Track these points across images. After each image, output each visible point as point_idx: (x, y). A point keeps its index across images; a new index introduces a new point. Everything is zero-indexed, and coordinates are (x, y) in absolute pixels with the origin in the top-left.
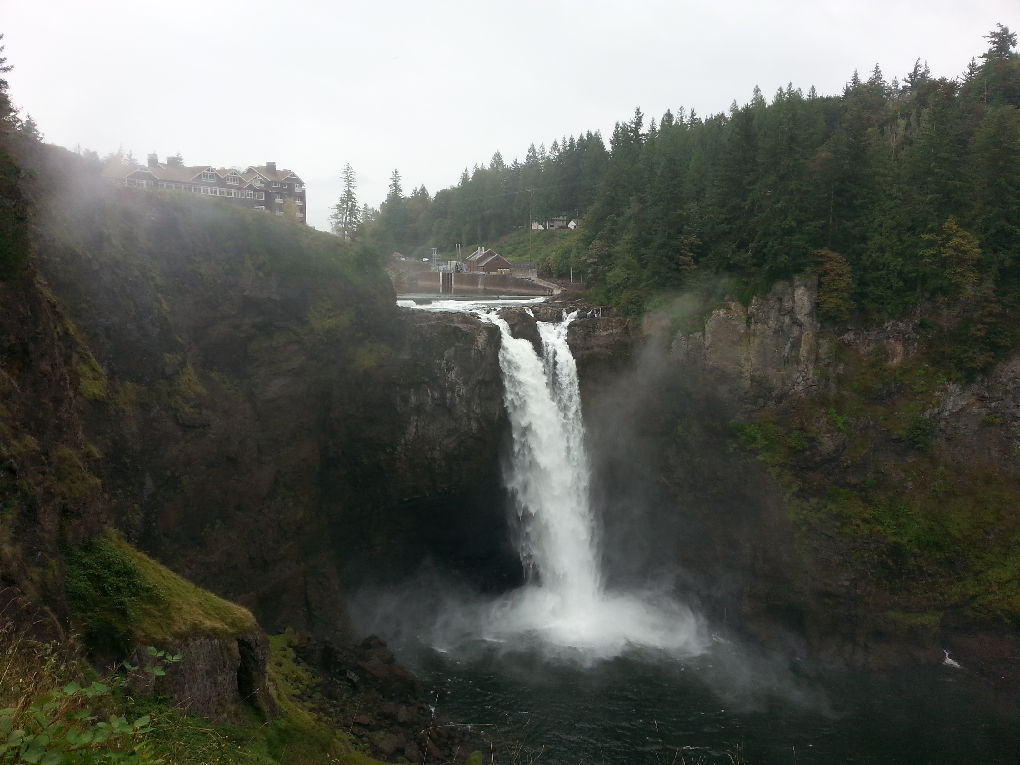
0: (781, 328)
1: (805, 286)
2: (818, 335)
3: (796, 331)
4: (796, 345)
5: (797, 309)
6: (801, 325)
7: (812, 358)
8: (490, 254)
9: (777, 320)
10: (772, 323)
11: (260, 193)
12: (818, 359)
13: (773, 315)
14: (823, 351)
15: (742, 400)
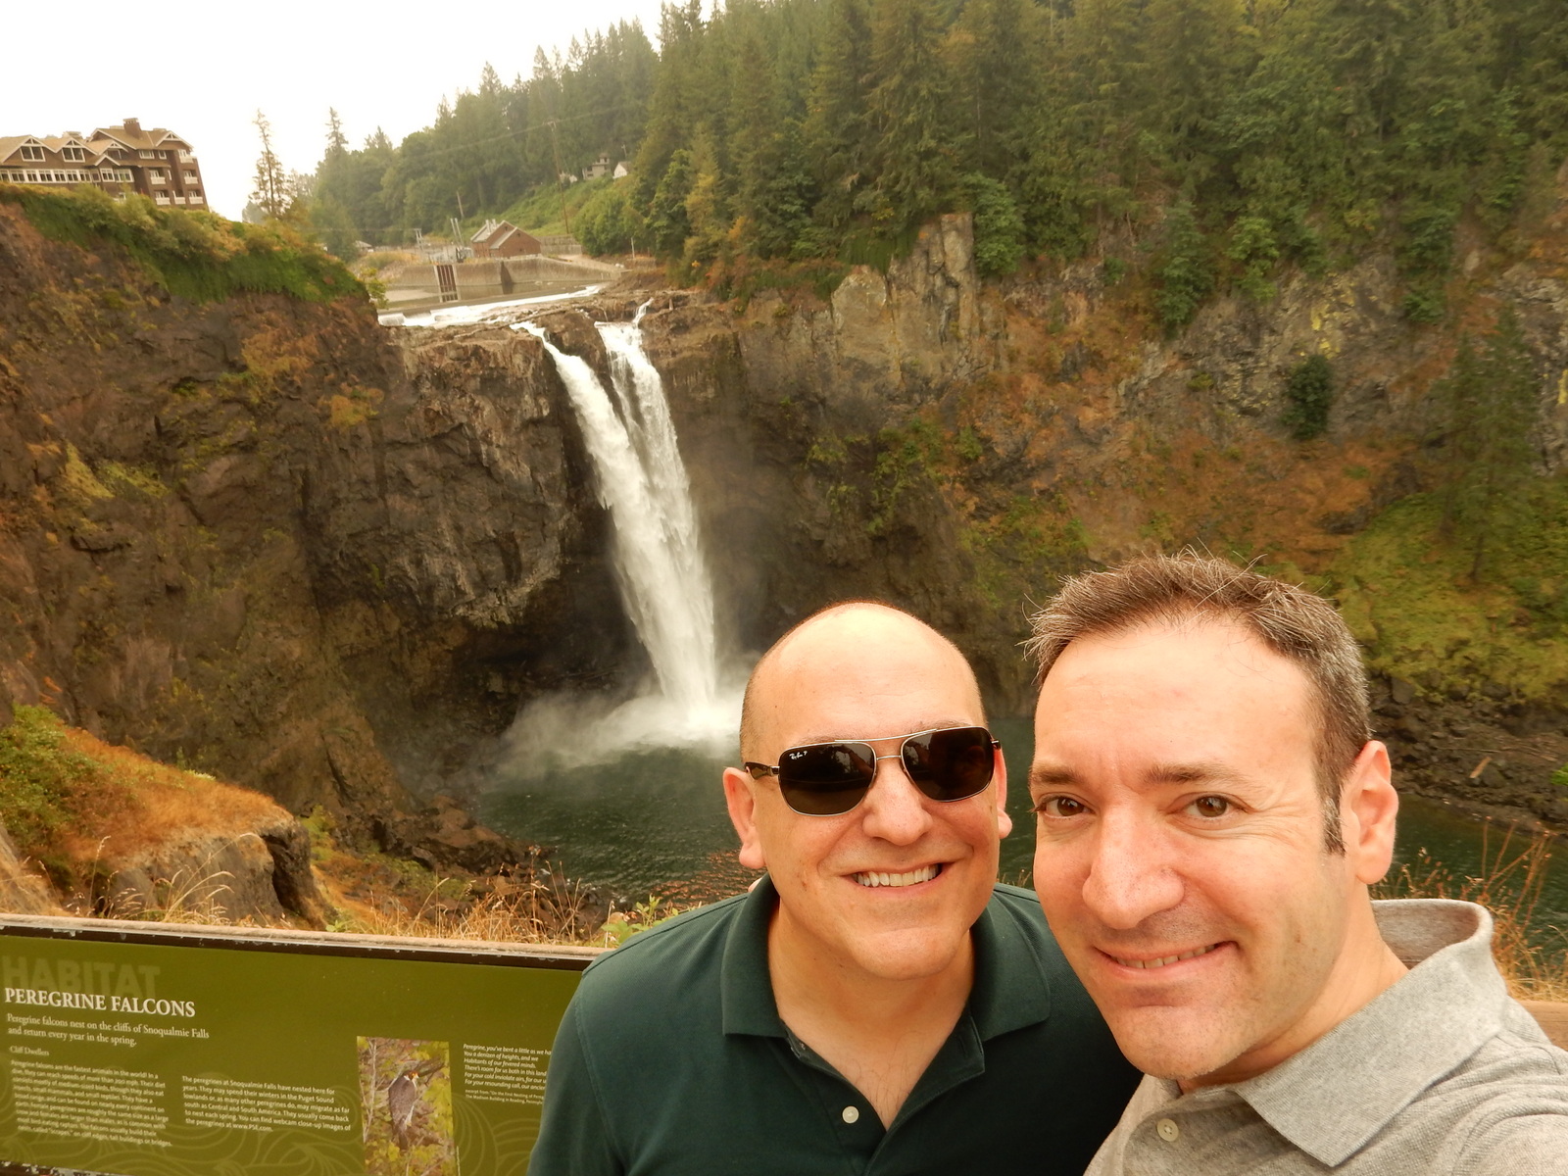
0: (932, 293)
1: (957, 230)
2: (980, 296)
3: (951, 295)
4: (953, 314)
5: (949, 264)
6: (957, 286)
7: (976, 328)
8: (506, 228)
9: (926, 281)
10: (920, 288)
11: (124, 172)
12: (983, 331)
13: (919, 276)
14: (988, 318)
15: (892, 399)
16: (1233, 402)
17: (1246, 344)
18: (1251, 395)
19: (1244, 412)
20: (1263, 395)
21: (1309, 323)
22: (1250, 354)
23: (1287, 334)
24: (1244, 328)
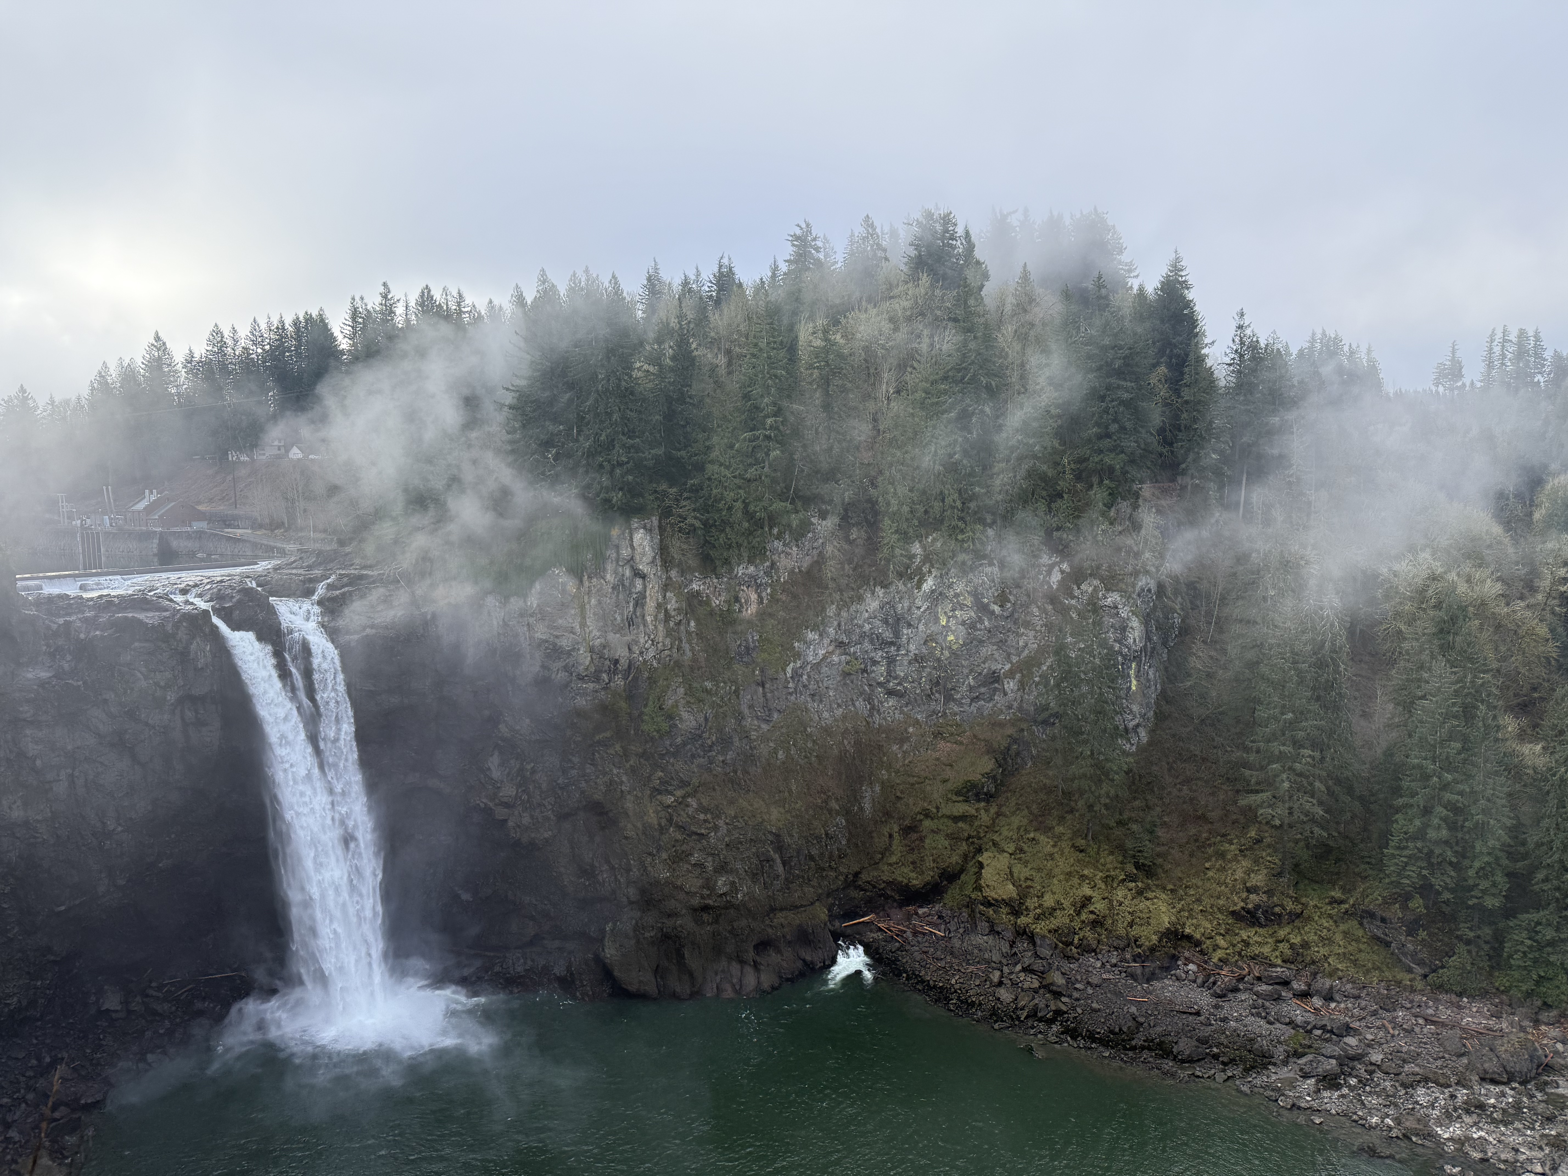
0: (621, 583)
1: (645, 528)
2: (666, 587)
3: (638, 584)
4: (640, 601)
5: (637, 557)
6: (643, 577)
7: (662, 616)
9: (616, 572)
10: (609, 577)
12: (668, 617)
13: (610, 567)
14: (672, 606)
15: (581, 678)
16: (880, 684)
17: (888, 635)
18: (896, 678)
19: (890, 693)
20: (905, 678)
21: (937, 620)
22: (892, 643)
23: (921, 627)
24: (885, 622)
